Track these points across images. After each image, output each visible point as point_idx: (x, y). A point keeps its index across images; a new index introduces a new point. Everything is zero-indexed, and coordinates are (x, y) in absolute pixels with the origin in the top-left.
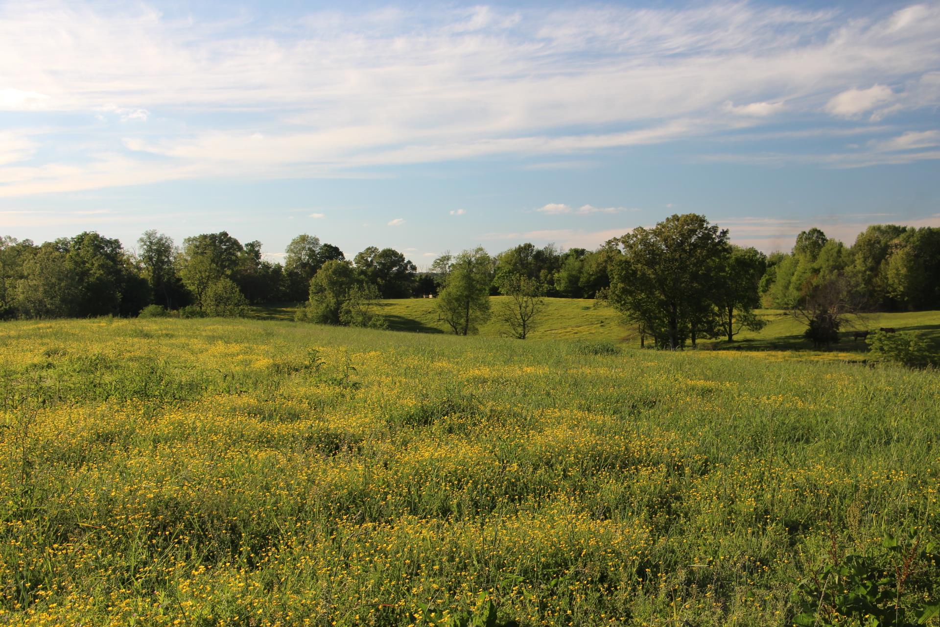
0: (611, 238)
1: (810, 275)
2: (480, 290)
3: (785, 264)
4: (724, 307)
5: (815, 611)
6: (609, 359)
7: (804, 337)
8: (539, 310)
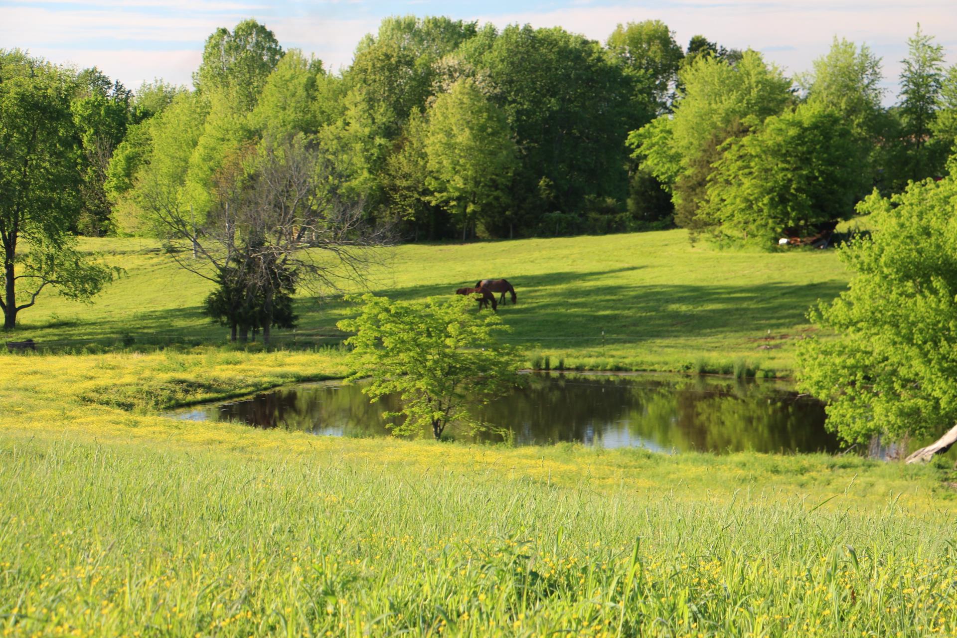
1: (237, 144)
7: (204, 312)
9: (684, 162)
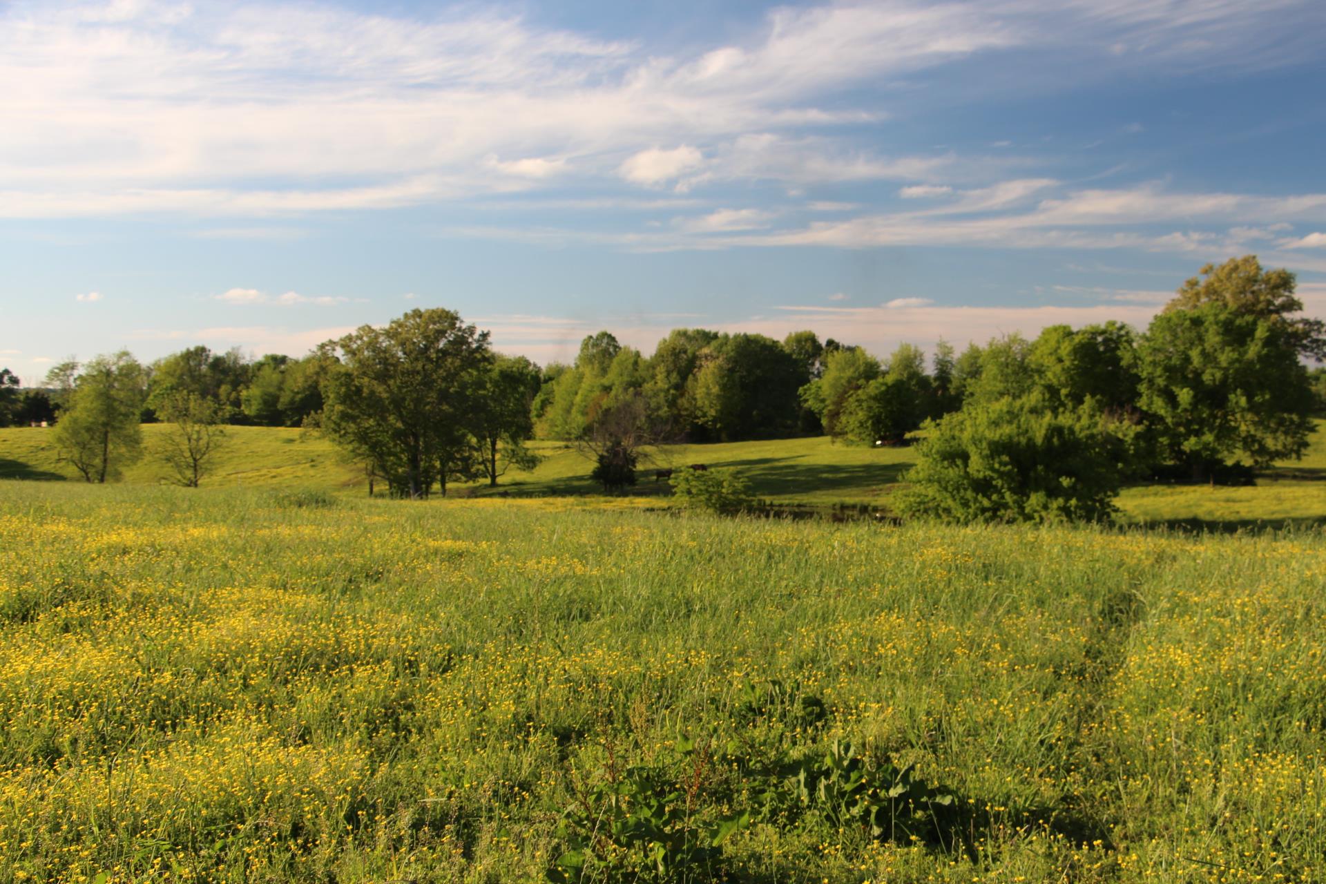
0: (325, 340)
1: (598, 393)
2: (126, 415)
3: (566, 379)
4: (484, 438)
5: (587, 846)
6: (320, 513)
7: (591, 477)
8: (218, 443)
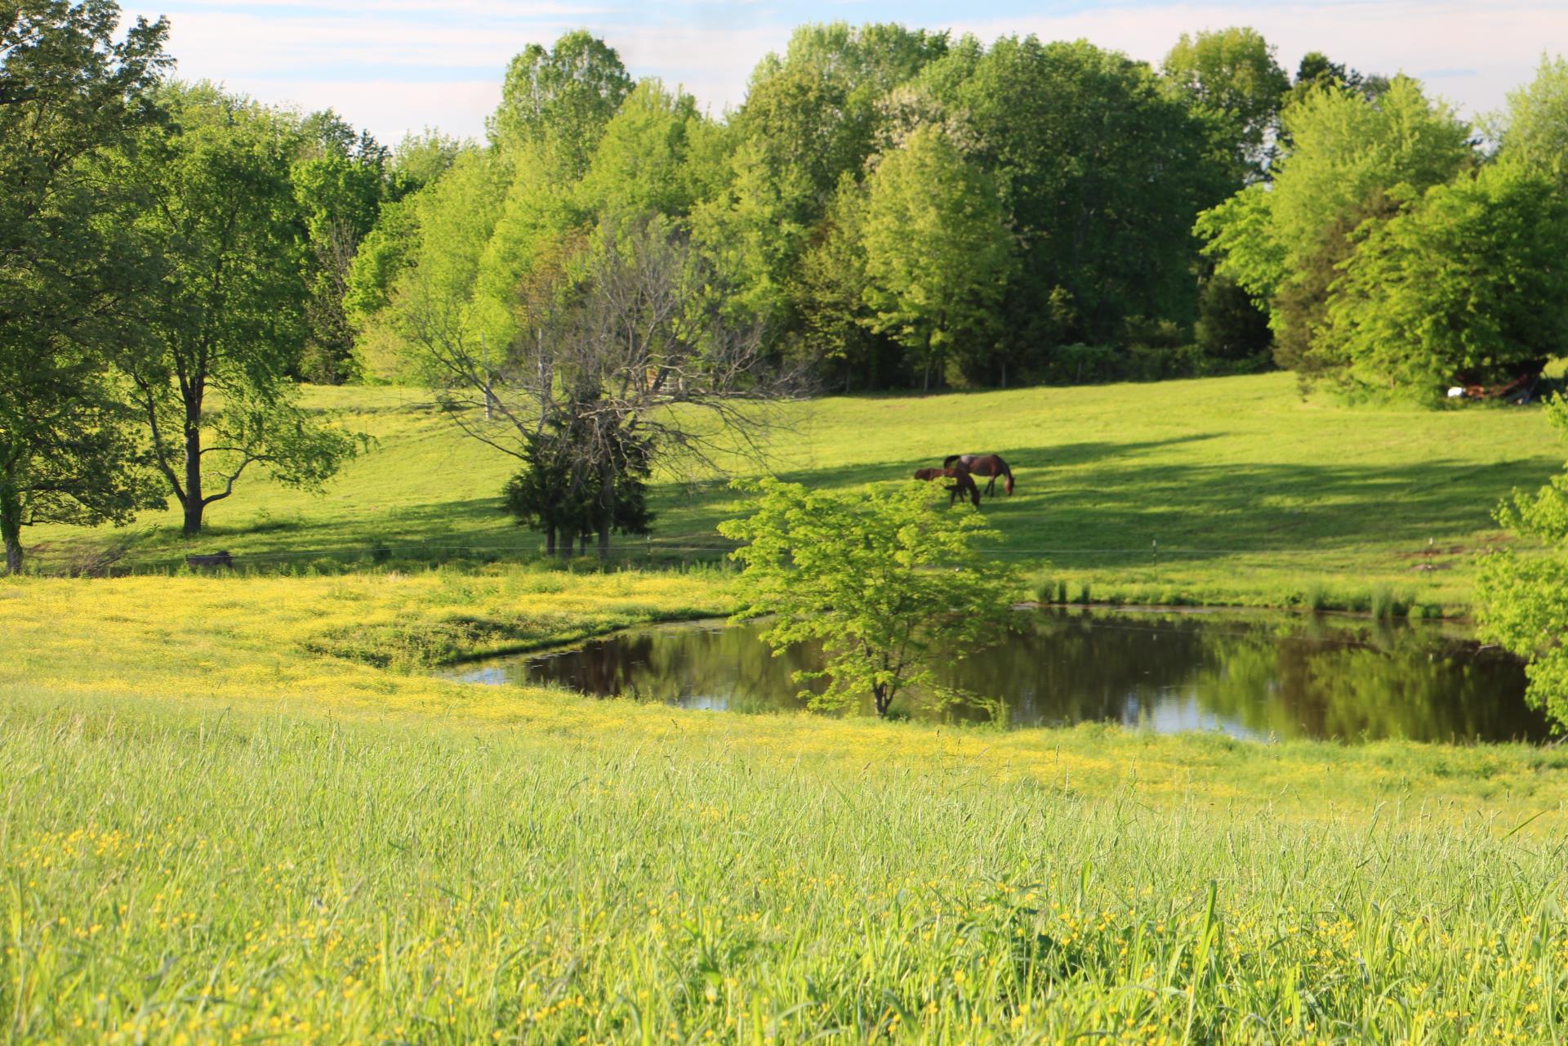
1: (555, 233)
4: (159, 376)
7: (503, 507)
9: (1290, 261)
